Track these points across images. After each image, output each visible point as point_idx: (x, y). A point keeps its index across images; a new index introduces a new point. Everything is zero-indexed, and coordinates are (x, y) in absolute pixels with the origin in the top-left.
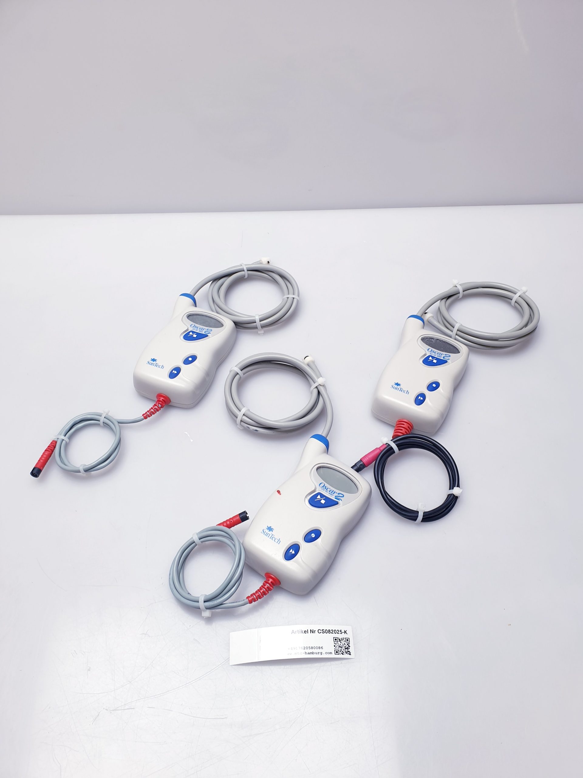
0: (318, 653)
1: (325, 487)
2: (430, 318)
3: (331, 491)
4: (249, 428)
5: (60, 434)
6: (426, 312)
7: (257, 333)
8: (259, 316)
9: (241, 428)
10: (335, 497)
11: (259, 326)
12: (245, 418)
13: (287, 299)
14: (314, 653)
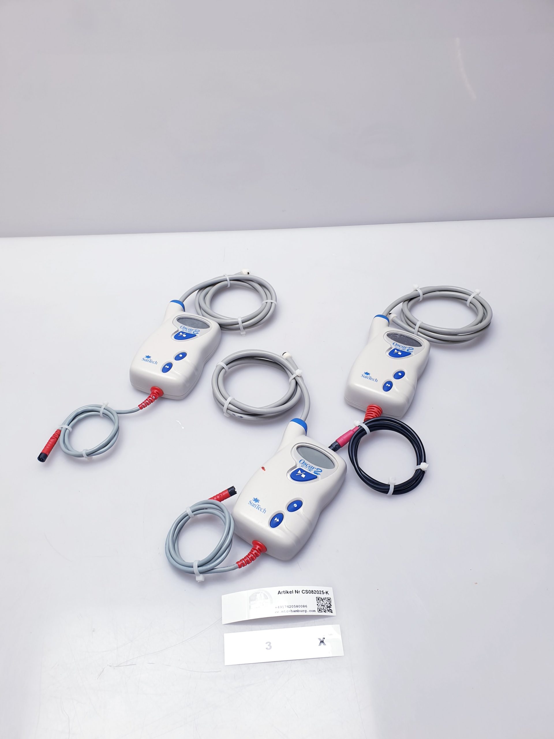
0: (302, 611)
1: (305, 463)
2: (394, 318)
3: (310, 467)
4: (234, 415)
5: (64, 424)
6: (390, 312)
7: (240, 334)
8: (241, 318)
9: (228, 416)
10: (314, 472)
11: (241, 328)
12: (231, 406)
13: (266, 303)
14: (299, 611)
